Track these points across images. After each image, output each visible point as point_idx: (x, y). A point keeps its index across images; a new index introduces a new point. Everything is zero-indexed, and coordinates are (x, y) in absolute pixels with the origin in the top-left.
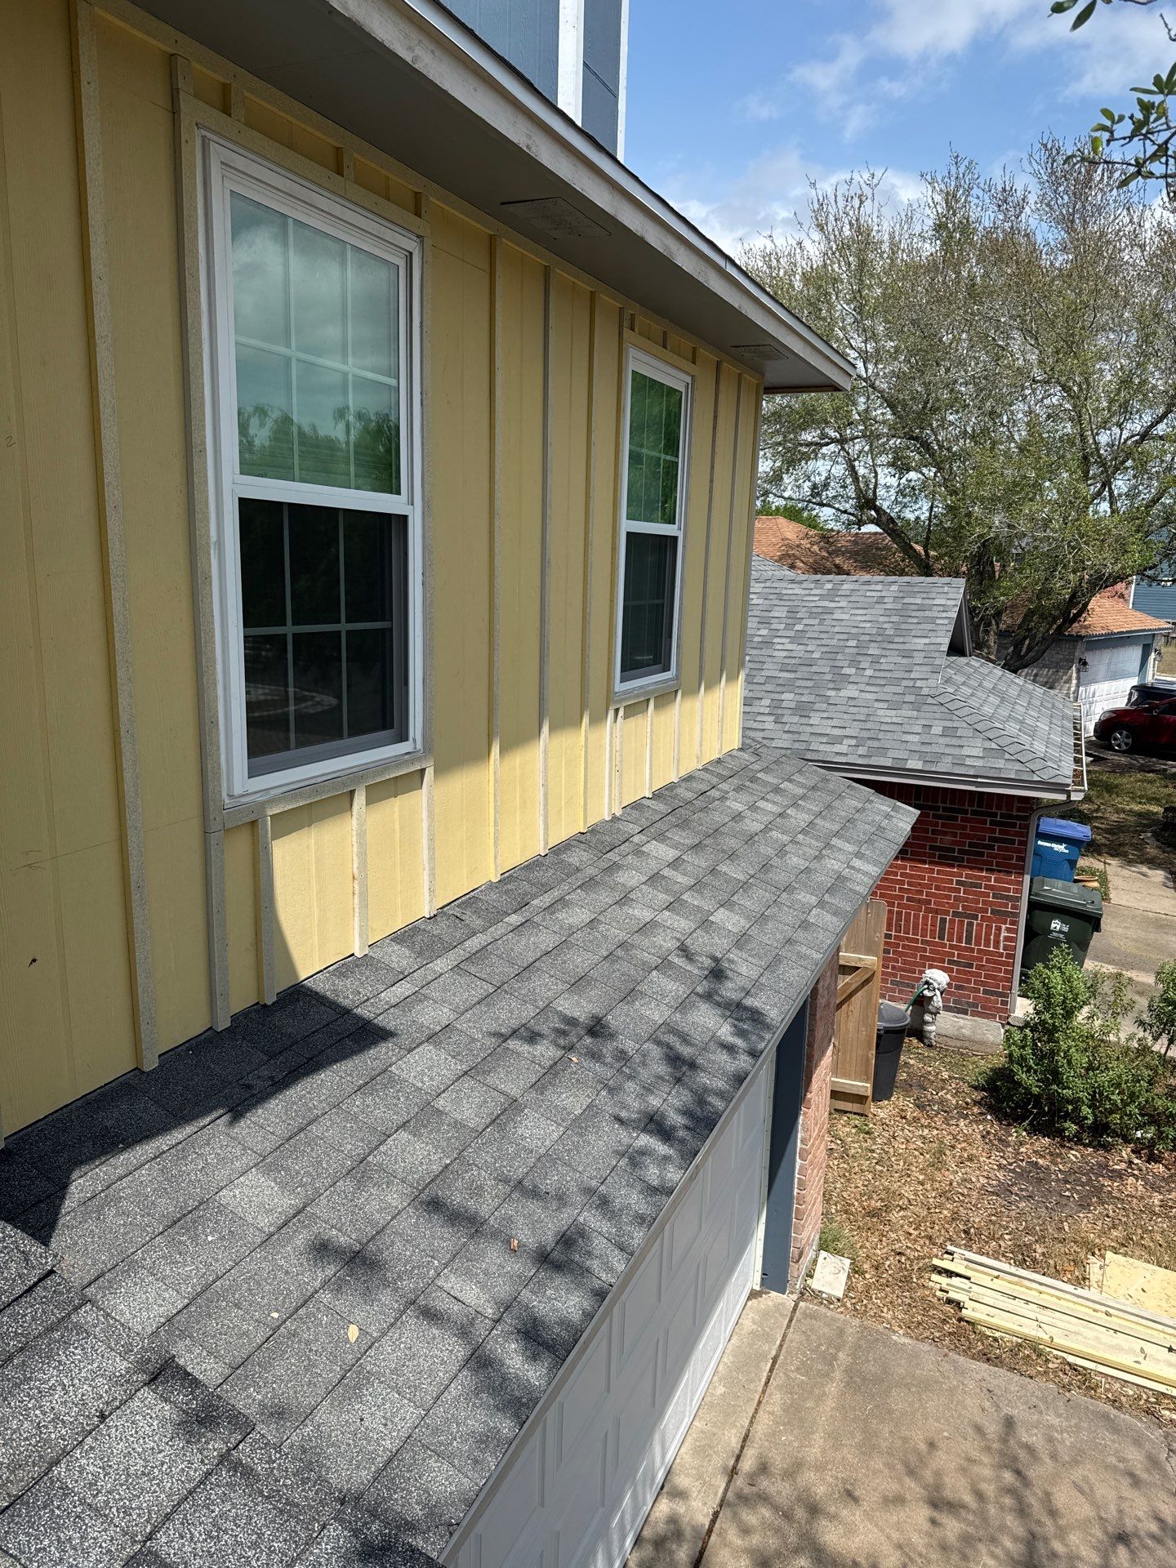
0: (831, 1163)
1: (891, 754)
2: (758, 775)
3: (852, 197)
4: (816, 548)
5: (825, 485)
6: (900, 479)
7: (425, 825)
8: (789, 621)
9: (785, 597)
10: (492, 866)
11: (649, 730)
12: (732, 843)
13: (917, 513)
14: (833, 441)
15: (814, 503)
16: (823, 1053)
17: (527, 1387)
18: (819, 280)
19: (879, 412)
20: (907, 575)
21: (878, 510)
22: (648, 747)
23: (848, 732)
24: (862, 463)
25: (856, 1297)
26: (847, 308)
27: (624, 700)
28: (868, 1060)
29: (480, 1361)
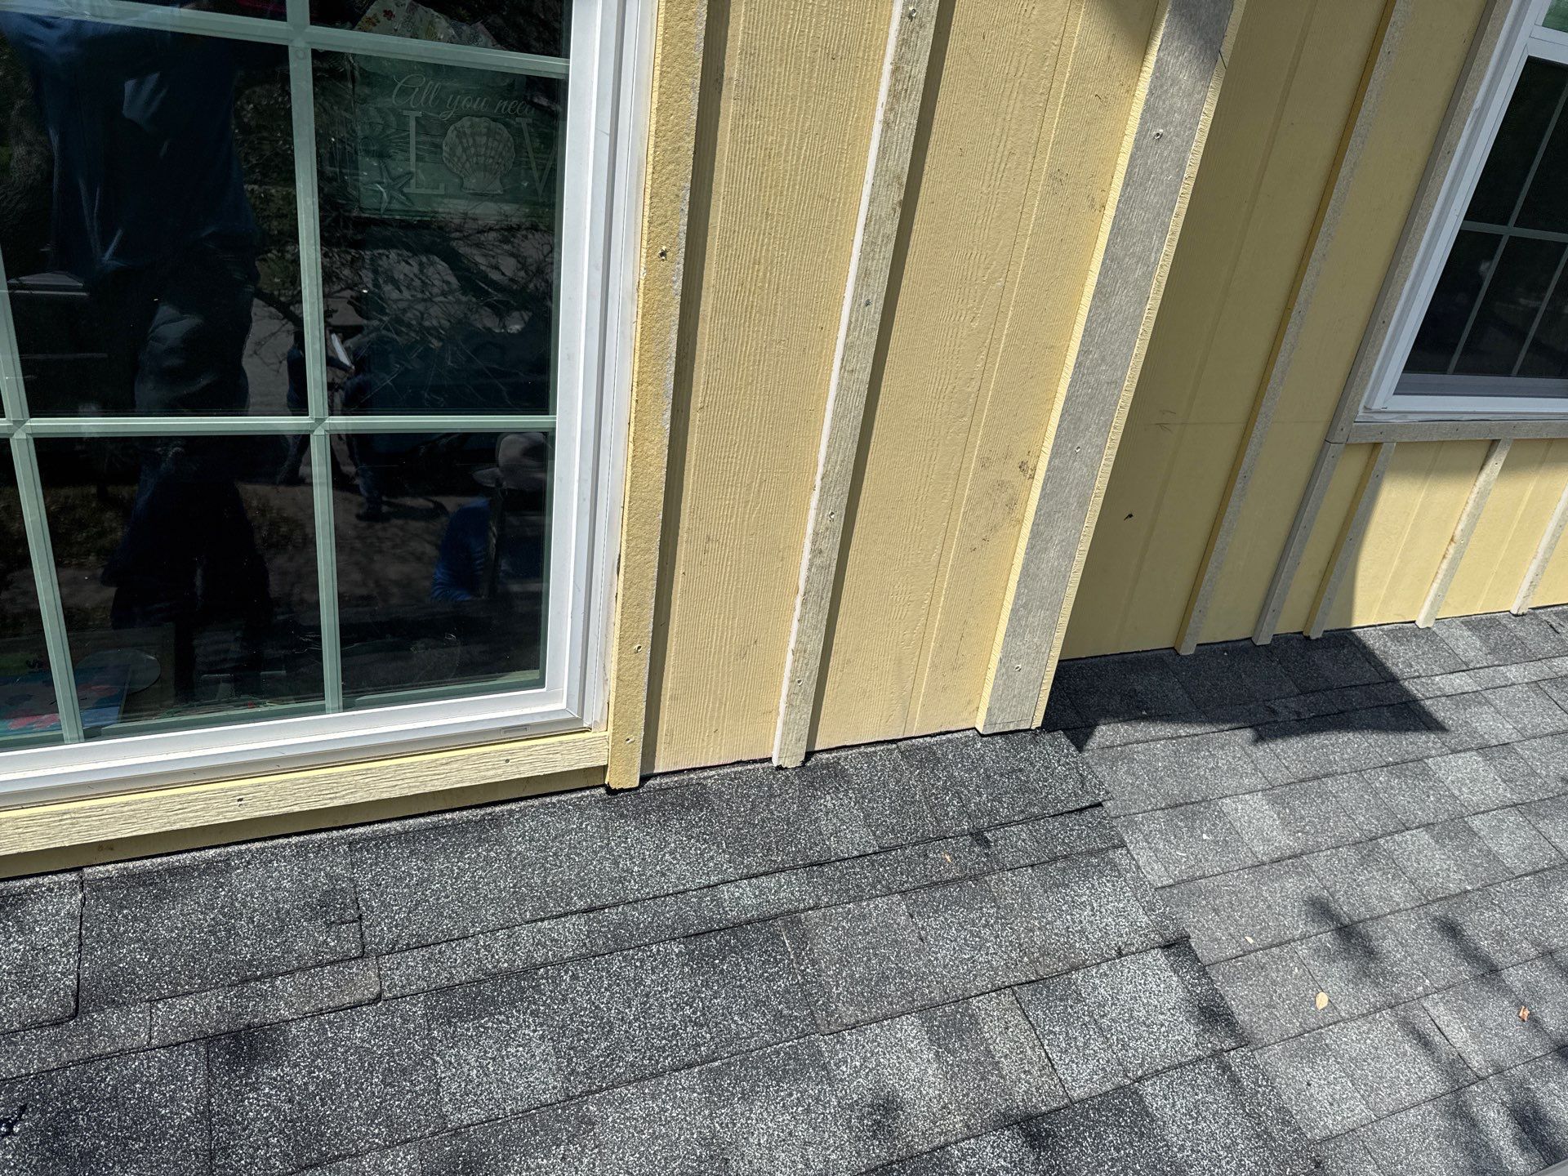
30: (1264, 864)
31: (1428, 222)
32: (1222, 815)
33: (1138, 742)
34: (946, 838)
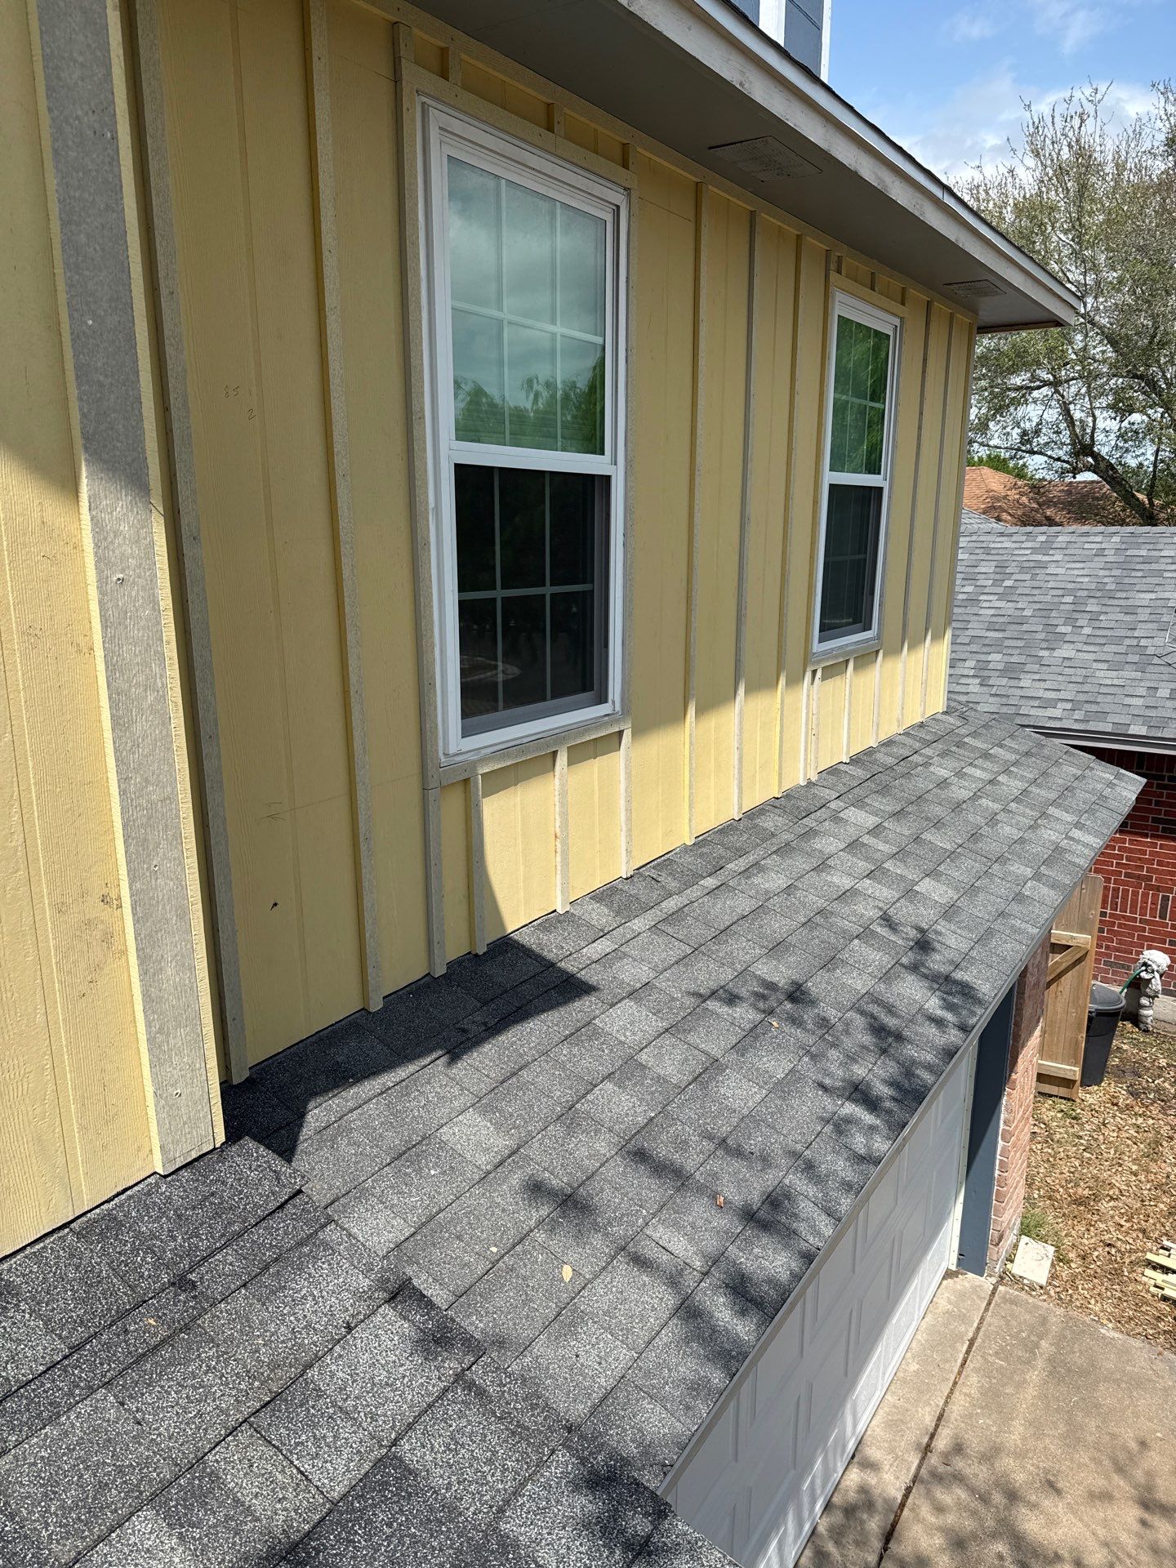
0: (1034, 1147)
1: (1110, 718)
2: (966, 740)
3: (1072, 117)
4: (1024, 499)
5: (1036, 432)
6: (1122, 421)
7: (622, 787)
8: (998, 577)
9: (993, 552)
10: (687, 828)
11: (847, 693)
12: (938, 811)
13: (1140, 459)
14: (1046, 383)
15: (1023, 451)
16: (1031, 1033)
17: (736, 1340)
18: (1034, 211)
19: (1098, 350)
20: (1128, 525)
21: (1096, 456)
22: (846, 710)
23: (1062, 695)
24: (1079, 406)
25: (1060, 1286)
26: (1064, 238)
27: (823, 660)
28: (1077, 1043)
29: (689, 1312)
30: (489, 1173)
31: (431, 601)
32: (443, 1145)
33: (351, 1111)
34: (145, 1302)
